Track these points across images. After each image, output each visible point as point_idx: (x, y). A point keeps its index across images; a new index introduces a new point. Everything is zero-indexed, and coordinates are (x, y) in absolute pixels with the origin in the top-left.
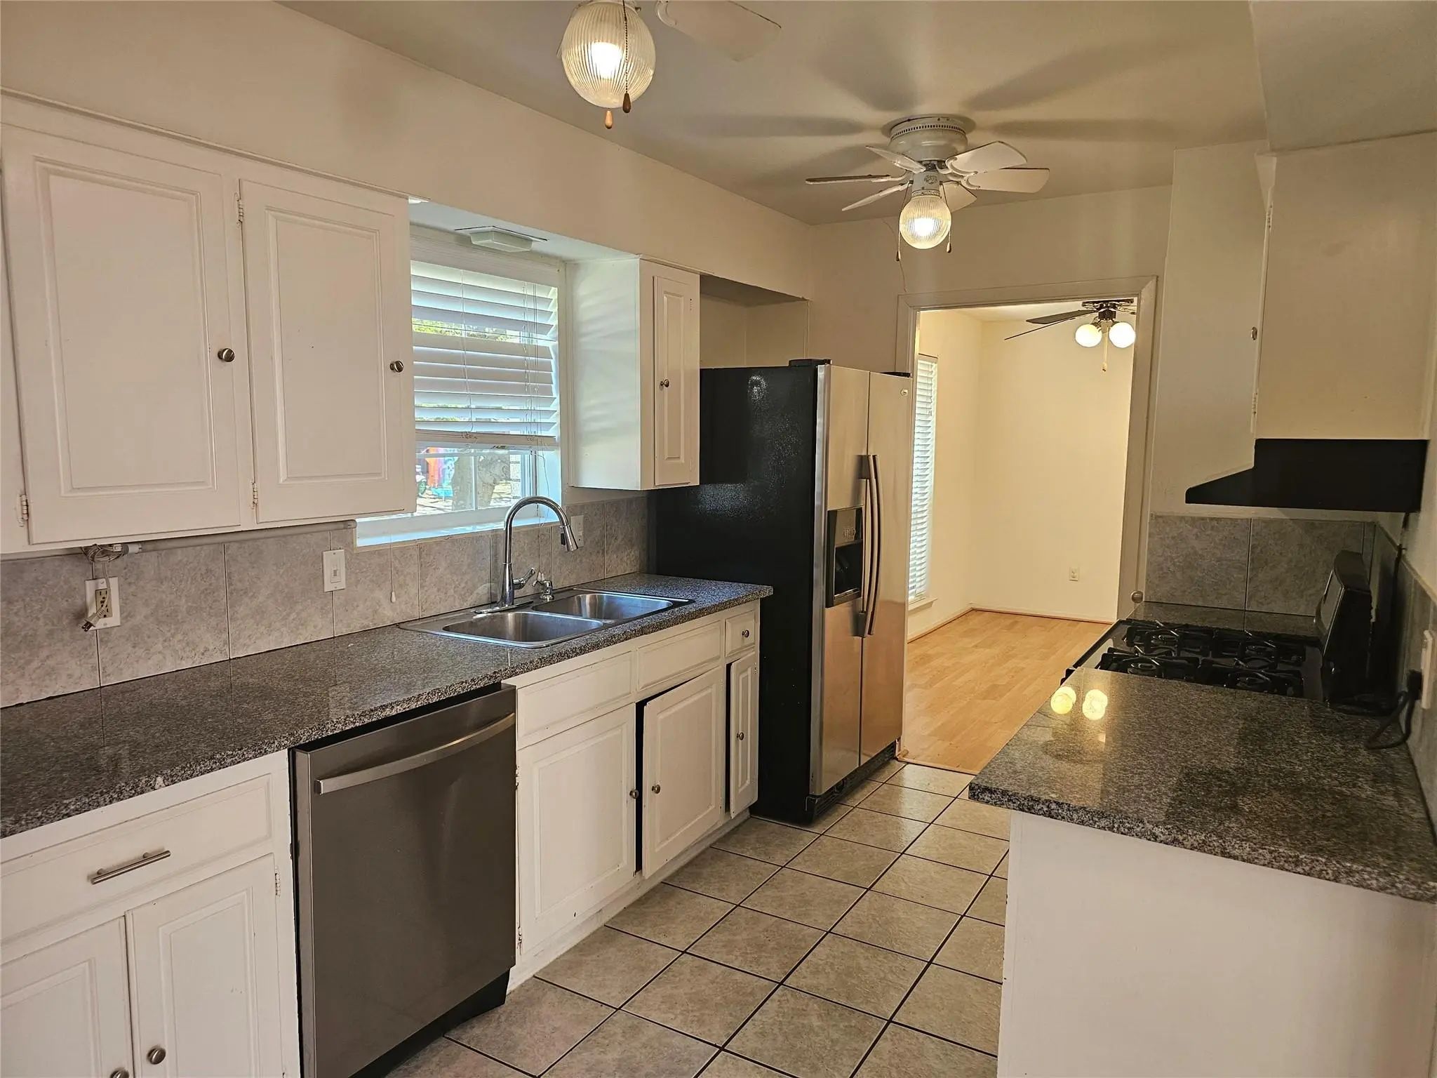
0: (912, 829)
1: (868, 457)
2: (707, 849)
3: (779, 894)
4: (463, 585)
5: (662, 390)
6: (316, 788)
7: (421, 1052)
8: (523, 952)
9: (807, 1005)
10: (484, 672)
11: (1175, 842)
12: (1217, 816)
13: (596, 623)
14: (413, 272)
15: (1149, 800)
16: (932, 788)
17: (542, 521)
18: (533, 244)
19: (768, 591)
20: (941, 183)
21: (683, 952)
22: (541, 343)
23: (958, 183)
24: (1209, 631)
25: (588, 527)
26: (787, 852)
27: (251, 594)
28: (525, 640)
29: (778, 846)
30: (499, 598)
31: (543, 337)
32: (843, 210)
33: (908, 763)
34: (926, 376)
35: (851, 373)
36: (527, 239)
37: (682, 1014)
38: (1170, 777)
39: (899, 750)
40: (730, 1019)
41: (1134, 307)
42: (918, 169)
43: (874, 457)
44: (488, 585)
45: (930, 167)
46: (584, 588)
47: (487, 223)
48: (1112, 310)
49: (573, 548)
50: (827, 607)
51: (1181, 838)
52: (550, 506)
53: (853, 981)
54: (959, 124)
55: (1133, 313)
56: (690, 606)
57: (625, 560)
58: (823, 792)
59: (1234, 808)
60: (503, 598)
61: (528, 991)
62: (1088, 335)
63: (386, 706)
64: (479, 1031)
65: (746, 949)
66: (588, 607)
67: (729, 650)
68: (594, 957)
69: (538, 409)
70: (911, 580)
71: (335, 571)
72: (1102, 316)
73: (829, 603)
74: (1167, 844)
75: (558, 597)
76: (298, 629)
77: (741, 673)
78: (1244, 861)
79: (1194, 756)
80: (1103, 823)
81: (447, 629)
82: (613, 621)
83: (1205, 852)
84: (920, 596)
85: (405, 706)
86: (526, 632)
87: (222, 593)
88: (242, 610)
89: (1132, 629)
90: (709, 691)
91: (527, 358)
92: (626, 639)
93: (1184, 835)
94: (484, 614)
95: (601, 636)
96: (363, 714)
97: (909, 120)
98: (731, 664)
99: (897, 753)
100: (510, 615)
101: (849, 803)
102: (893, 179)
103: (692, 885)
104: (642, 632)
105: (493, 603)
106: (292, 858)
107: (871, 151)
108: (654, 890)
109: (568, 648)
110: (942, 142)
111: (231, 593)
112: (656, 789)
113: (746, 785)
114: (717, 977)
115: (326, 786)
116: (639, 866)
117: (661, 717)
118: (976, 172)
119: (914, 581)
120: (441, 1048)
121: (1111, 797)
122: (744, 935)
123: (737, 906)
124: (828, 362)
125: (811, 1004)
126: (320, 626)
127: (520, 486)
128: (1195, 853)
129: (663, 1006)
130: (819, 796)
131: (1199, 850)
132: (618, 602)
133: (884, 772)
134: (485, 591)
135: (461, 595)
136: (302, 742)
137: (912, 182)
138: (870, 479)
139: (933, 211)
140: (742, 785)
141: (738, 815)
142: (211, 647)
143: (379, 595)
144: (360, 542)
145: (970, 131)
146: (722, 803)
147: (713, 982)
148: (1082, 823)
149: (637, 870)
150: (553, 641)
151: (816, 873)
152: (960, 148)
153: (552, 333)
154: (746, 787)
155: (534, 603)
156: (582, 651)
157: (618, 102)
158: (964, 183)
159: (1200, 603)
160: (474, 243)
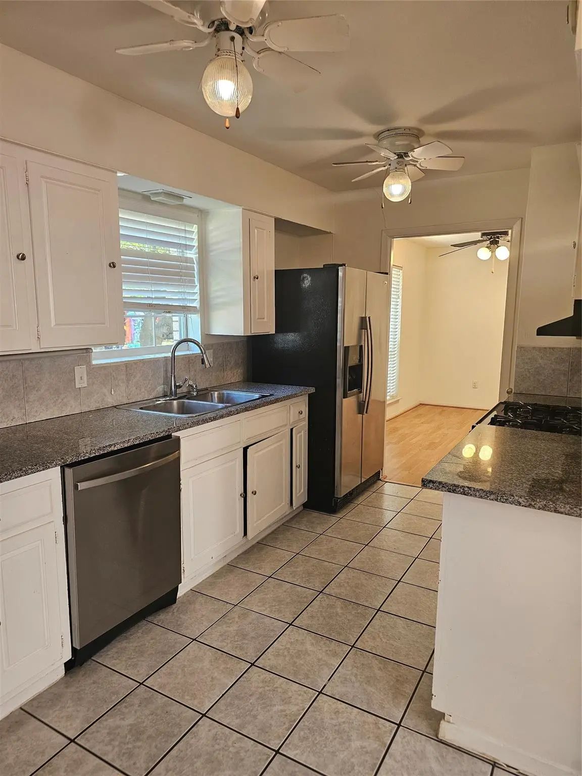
0: (388, 515)
1: (366, 317)
2: (281, 525)
3: (318, 548)
4: (149, 386)
5: (254, 281)
6: (76, 487)
7: (133, 627)
8: (186, 576)
9: (335, 602)
10: (163, 429)
11: (530, 506)
12: (552, 493)
13: (221, 405)
14: (120, 216)
15: (517, 486)
16: (399, 494)
17: (191, 353)
18: (184, 200)
19: (312, 390)
20: (406, 165)
21: (269, 577)
22: (188, 256)
23: (415, 165)
24: (548, 407)
25: (215, 357)
26: (323, 527)
27: (37, 389)
28: (183, 413)
29: (318, 524)
30: (169, 393)
31: (191, 252)
32: (353, 181)
33: (387, 482)
34: (397, 276)
35: (357, 271)
36: (180, 197)
37: (269, 607)
38: (528, 475)
39: (382, 476)
40: (295, 610)
41: (509, 238)
42: (393, 157)
43: (369, 318)
44: (163, 386)
45: (400, 156)
46: (214, 389)
47: (160, 188)
48: (497, 239)
49: (208, 366)
50: (344, 398)
51: (533, 503)
52: (195, 343)
53: (360, 591)
54: (415, 132)
55: (508, 241)
56: (271, 397)
57: (236, 374)
58: (342, 496)
59: (561, 489)
60: (171, 393)
61: (188, 597)
62: (484, 253)
63: (112, 445)
64: (163, 617)
65: (302, 575)
66: (216, 399)
67: (291, 421)
68: (223, 580)
69: (188, 291)
70: (388, 388)
71: (81, 377)
72: (491, 243)
73: (345, 396)
74: (526, 507)
75: (201, 393)
76: (62, 408)
77: (298, 433)
78: (566, 514)
79: (540, 465)
80: (492, 497)
81: (141, 408)
82: (230, 405)
83: (545, 510)
84: (392, 397)
85: (122, 445)
86: (183, 410)
87: (22, 387)
88: (32, 397)
89: (507, 406)
90: (281, 442)
91: (181, 263)
92: (237, 413)
93: (535, 502)
94: (162, 401)
95: (224, 412)
96: (100, 449)
97: (388, 130)
98: (293, 428)
99: (381, 477)
100: (175, 402)
101: (356, 502)
102: (380, 163)
103: (274, 544)
104: (246, 410)
105: (165, 396)
106: (64, 524)
107: (368, 147)
108: (253, 546)
109: (207, 417)
110: (406, 142)
111: (26, 388)
112: (254, 493)
113: (301, 492)
114: (288, 589)
115: (82, 486)
116: (245, 534)
117: (257, 455)
118: (425, 159)
119: (390, 389)
120: (143, 625)
121: (496, 484)
122: (301, 568)
123: (297, 554)
124: (344, 265)
125: (337, 602)
126: (74, 406)
127: (179, 334)
128: (541, 511)
129: (259, 604)
130: (340, 498)
131: (543, 510)
132: (232, 396)
133: (374, 487)
134: (161, 390)
135: (148, 391)
136: (68, 463)
137: (390, 165)
138: (367, 330)
139: (401, 181)
140: (299, 492)
141: (298, 508)
142: (16, 417)
143: (105, 391)
144: (94, 362)
145: (421, 137)
146: (289, 502)
147: (285, 592)
148: (481, 497)
149: (244, 536)
150: (198, 414)
151: (339, 537)
152: (416, 146)
153: (195, 250)
154: (301, 494)
155: (188, 396)
156: (215, 419)
157: (233, 113)
158: (418, 166)
159: (543, 393)
160: (152, 199)
